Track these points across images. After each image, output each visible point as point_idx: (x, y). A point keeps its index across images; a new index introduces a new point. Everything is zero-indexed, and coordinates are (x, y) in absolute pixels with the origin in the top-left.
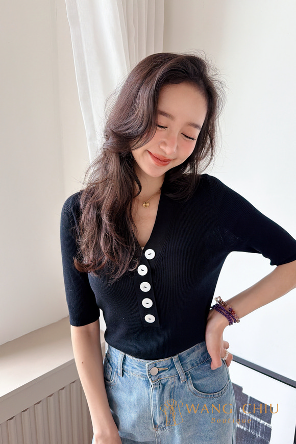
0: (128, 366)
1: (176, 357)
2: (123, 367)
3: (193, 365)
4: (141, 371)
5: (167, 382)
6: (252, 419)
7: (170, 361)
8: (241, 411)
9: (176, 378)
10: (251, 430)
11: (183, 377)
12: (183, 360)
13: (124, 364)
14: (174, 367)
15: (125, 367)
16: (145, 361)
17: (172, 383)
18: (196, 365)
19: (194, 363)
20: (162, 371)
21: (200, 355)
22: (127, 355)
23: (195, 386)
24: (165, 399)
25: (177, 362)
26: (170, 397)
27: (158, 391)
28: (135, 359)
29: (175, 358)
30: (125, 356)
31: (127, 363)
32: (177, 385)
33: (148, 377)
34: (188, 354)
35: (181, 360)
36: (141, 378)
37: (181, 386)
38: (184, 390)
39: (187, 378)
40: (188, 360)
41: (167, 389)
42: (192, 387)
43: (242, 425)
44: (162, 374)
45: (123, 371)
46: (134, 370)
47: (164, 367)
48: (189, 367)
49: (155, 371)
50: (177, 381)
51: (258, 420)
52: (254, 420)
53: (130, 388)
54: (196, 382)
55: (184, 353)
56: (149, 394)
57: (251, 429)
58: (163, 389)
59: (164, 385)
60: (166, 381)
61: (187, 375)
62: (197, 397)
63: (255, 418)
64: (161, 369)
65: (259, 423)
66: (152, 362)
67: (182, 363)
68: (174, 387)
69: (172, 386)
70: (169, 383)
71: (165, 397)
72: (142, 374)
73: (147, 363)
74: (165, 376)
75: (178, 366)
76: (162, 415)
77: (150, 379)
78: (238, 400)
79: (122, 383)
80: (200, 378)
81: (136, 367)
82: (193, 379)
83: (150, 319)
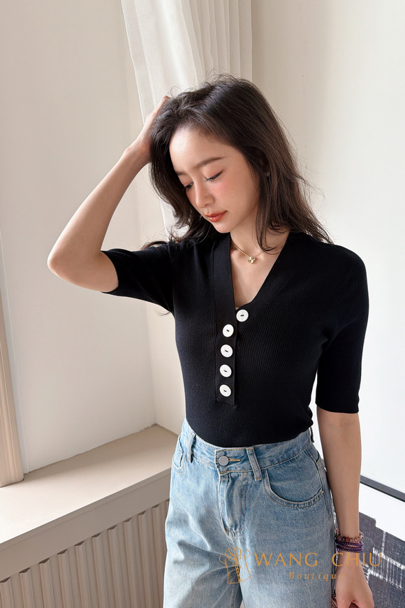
0: (197, 450)
1: (251, 448)
2: (192, 451)
3: (272, 462)
4: (210, 458)
5: (238, 476)
6: (390, 563)
7: (243, 452)
8: (375, 552)
9: (250, 473)
10: (388, 579)
11: (257, 474)
12: (261, 454)
13: (193, 447)
14: (247, 459)
15: (195, 451)
16: (215, 446)
17: (244, 480)
18: (276, 462)
19: (275, 459)
20: (233, 462)
21: (284, 451)
22: (197, 437)
24: (234, 498)
25: (251, 454)
26: (241, 496)
27: (226, 485)
28: (204, 442)
29: (249, 450)
30: (195, 438)
31: (196, 446)
32: (250, 482)
33: (216, 466)
34: (268, 448)
35: (257, 453)
36: (210, 467)
37: (256, 485)
38: (259, 491)
39: (264, 477)
40: (267, 455)
41: (238, 484)
42: (269, 489)
43: (377, 572)
44: (232, 465)
45: (192, 456)
46: (202, 456)
47: (235, 457)
48: (268, 463)
49: (224, 461)
50: (250, 478)
51: (398, 565)
52: (393, 565)
53: (198, 477)
54: (274, 484)
55: (262, 447)
56: (217, 488)
57: (388, 577)
58: (233, 484)
59: (234, 480)
60: (236, 475)
61: (263, 472)
62: (275, 503)
63: (394, 563)
64: (231, 460)
65: (400, 569)
66: (221, 448)
67: (259, 457)
68: (247, 485)
69: (244, 483)
70: (241, 478)
71: (234, 495)
72: (211, 462)
73: (216, 449)
74: (236, 468)
75: (252, 459)
76: (230, 516)
77: (218, 469)
78: (371, 537)
79: (190, 469)
80: (281, 480)
81: (205, 452)
82: (271, 478)
83: (225, 391)
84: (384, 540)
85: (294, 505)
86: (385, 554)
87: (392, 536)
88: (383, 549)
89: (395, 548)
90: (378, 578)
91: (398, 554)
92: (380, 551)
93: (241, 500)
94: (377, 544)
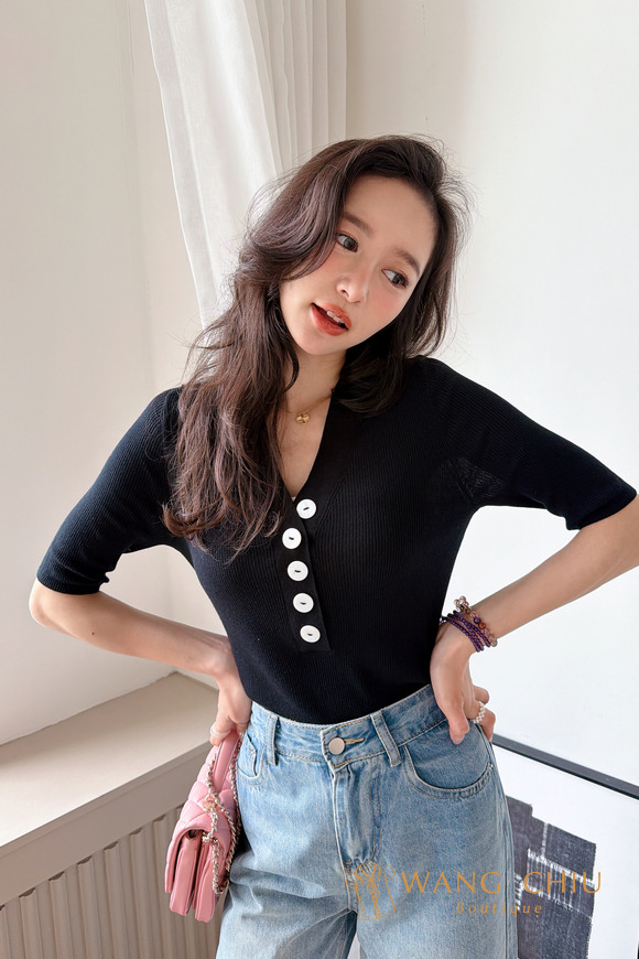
0: (285, 741)
1: (377, 714)
2: (276, 746)
3: (412, 731)
4: (312, 748)
5: (364, 765)
7: (367, 723)
8: (531, 855)
9: (381, 757)
11: (393, 756)
12: (393, 722)
13: (277, 738)
14: (374, 735)
15: (281, 744)
16: (318, 726)
17: (374, 770)
18: (419, 731)
19: (416, 726)
20: (352, 746)
21: (427, 711)
23: (420, 773)
24: (361, 802)
25: (380, 724)
26: (372, 796)
27: (346, 785)
28: (297, 724)
29: (375, 716)
30: (278, 722)
31: (283, 736)
32: (383, 772)
33: (326, 757)
34: (403, 710)
35: (388, 721)
36: (313, 763)
37: (392, 775)
38: (399, 783)
39: (403, 758)
40: (403, 721)
41: (364, 780)
42: (414, 776)
44: (351, 751)
45: (277, 753)
46: (297, 748)
47: (355, 736)
48: (406, 735)
49: (338, 745)
50: (383, 765)
54: (421, 766)
55: (393, 708)
56: (329, 795)
58: (357, 781)
59: (357, 773)
60: (360, 764)
61: (401, 751)
62: (425, 797)
63: (561, 869)
64: (349, 742)
66: (331, 727)
67: (392, 727)
68: (379, 777)
69: (374, 776)
70: (368, 768)
71: (361, 798)
72: (314, 755)
73: (322, 730)
74: (360, 754)
75: (382, 732)
76: (356, 836)
77: (329, 763)
78: (524, 832)
79: (277, 777)
80: (430, 758)
81: (301, 740)
82: (415, 758)
83: (310, 634)
84: (545, 836)
85: (455, 794)
86: (547, 857)
87: (557, 829)
88: (544, 850)
89: (562, 847)
90: (536, 896)
91: (567, 856)
92: (538, 853)
93: (372, 804)
94: (533, 842)
